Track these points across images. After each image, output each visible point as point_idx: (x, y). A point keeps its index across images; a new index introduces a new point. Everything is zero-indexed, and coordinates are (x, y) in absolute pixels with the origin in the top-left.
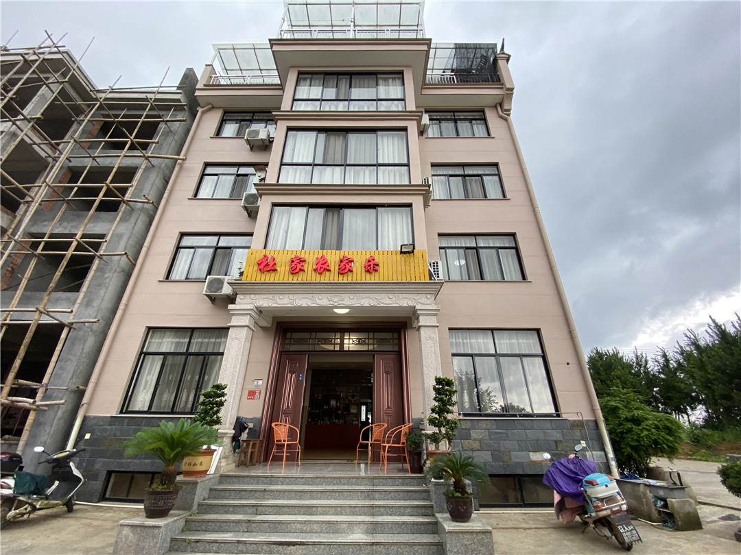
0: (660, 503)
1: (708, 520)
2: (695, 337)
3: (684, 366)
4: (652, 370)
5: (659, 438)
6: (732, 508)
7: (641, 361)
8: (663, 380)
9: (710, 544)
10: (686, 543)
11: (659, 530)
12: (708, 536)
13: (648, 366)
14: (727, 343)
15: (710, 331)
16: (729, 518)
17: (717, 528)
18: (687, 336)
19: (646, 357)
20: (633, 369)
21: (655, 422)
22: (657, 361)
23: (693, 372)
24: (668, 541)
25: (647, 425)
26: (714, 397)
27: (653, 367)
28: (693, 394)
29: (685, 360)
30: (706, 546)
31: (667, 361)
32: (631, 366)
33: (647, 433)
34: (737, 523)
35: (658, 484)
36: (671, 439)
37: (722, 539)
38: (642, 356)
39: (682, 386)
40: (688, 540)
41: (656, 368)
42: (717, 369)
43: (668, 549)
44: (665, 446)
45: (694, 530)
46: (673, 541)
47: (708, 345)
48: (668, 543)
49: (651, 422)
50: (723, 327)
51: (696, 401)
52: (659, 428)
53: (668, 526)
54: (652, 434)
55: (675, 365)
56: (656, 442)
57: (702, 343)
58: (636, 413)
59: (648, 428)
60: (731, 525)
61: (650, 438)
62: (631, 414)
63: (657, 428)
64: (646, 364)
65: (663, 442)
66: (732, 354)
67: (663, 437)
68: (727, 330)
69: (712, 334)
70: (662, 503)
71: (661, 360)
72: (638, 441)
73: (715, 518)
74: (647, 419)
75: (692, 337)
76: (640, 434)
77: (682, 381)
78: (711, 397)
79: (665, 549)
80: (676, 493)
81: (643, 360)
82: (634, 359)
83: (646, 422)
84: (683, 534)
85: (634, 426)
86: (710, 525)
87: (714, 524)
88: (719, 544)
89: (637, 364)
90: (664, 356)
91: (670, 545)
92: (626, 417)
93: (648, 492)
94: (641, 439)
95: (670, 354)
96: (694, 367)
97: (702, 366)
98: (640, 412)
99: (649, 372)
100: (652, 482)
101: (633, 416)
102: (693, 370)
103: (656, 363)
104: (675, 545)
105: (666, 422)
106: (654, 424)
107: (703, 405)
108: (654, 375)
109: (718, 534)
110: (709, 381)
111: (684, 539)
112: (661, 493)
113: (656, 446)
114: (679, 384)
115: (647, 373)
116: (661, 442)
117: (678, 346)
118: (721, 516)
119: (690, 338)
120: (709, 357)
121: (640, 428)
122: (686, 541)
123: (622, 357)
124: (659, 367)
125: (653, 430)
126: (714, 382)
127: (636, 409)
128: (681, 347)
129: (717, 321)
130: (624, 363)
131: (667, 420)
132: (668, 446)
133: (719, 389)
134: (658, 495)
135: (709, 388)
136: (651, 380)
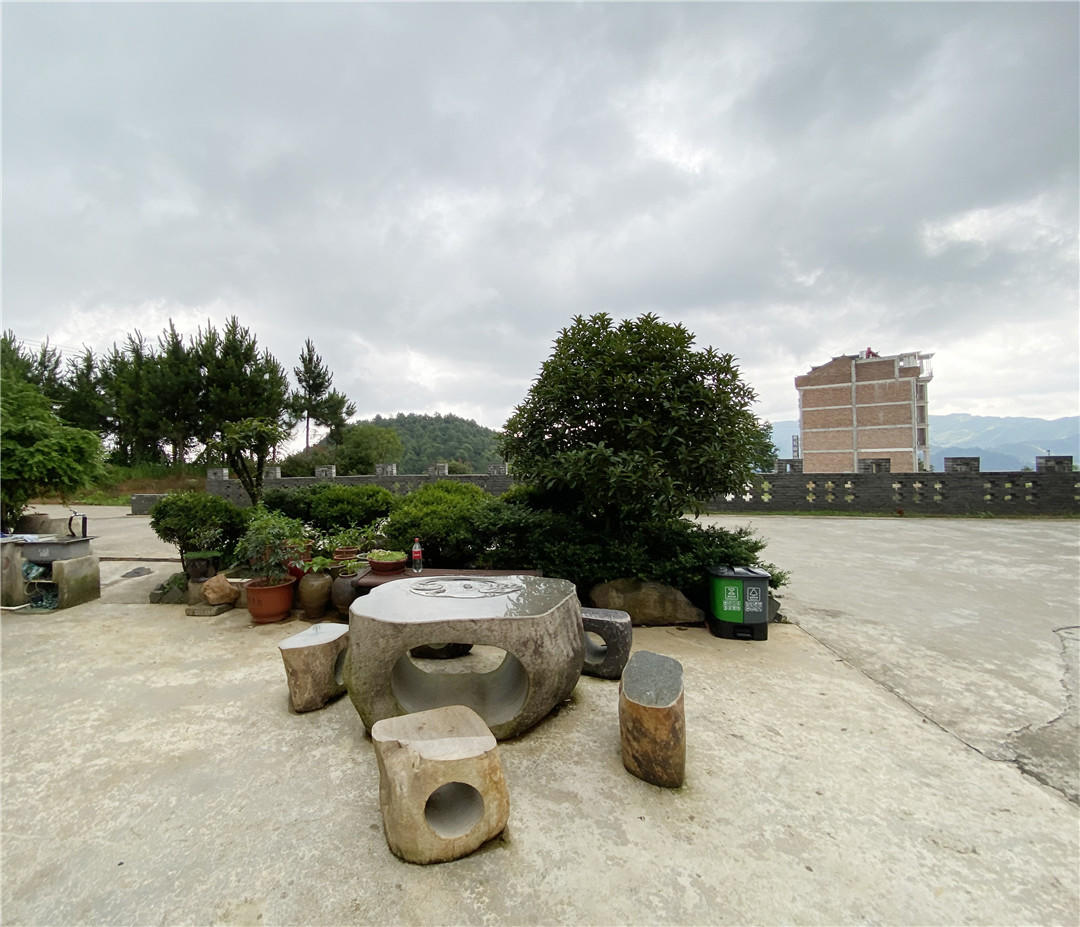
0: (36, 571)
1: (107, 582)
2: (140, 342)
3: (111, 379)
4: (62, 377)
5: (60, 467)
6: (140, 560)
7: (49, 361)
8: (74, 393)
9: (113, 617)
10: (73, 628)
11: (25, 617)
12: (109, 605)
13: (58, 370)
14: (177, 359)
15: (163, 338)
16: (137, 573)
17: (121, 591)
18: (130, 339)
19: (60, 357)
20: (30, 372)
21: (63, 441)
22: (74, 365)
23: (121, 388)
24: (41, 632)
25: (46, 446)
26: (136, 424)
27: (65, 372)
28: (109, 419)
29: (115, 371)
30: (107, 623)
31: (90, 367)
32: (28, 366)
33: (41, 458)
34: (147, 578)
35: (41, 540)
36: (80, 468)
37: (130, 606)
38: (54, 354)
39: (100, 404)
40: (76, 620)
41: (69, 375)
42: (154, 388)
43: (42, 647)
44: (66, 480)
45: (85, 601)
46: (52, 629)
47: (152, 357)
48: (40, 636)
49: (54, 441)
50: (179, 338)
51: (109, 428)
52: (66, 451)
53: (42, 606)
54: (51, 460)
55: (99, 375)
56: (52, 473)
57: (146, 352)
58: (31, 425)
59: (46, 450)
60: (140, 583)
61: (45, 466)
62: (21, 427)
63: (62, 450)
64: (55, 368)
65: (65, 472)
66: (178, 374)
67: (68, 465)
68: (182, 343)
69: (163, 343)
70: (41, 570)
71: (81, 365)
72: (19, 473)
73: (117, 577)
74: (46, 436)
75: (137, 342)
76: (26, 461)
77: (101, 398)
78: (132, 424)
79: (35, 649)
80: (73, 550)
81: (53, 360)
82: (39, 356)
83: (46, 441)
84: (68, 614)
85: (19, 447)
86: (111, 588)
87: (116, 586)
88: (127, 614)
89: (42, 364)
90: (88, 360)
91: (46, 638)
92: (10, 431)
93: (18, 555)
94: (26, 469)
95: (97, 359)
96: (124, 382)
97: (135, 383)
98: (39, 424)
99: (55, 380)
100: (30, 538)
101: (23, 430)
102: (123, 385)
103: (72, 368)
104: (55, 636)
105: (81, 442)
106: (59, 443)
107: (116, 434)
108: (61, 385)
109: (124, 599)
110: (138, 402)
111: (71, 621)
112: (44, 554)
113: (50, 479)
114: (95, 402)
115: (52, 379)
116: (61, 473)
117: (113, 351)
118: (124, 573)
119: (133, 342)
120: (149, 372)
121: (32, 449)
122: (72, 624)
123: (19, 348)
124: (74, 375)
125: (54, 454)
126: (144, 405)
127: (32, 418)
128: (117, 352)
129: (175, 328)
130: (18, 359)
131: (84, 438)
132: (71, 479)
133: (146, 413)
134: (37, 559)
135: (136, 412)
136: (55, 390)
